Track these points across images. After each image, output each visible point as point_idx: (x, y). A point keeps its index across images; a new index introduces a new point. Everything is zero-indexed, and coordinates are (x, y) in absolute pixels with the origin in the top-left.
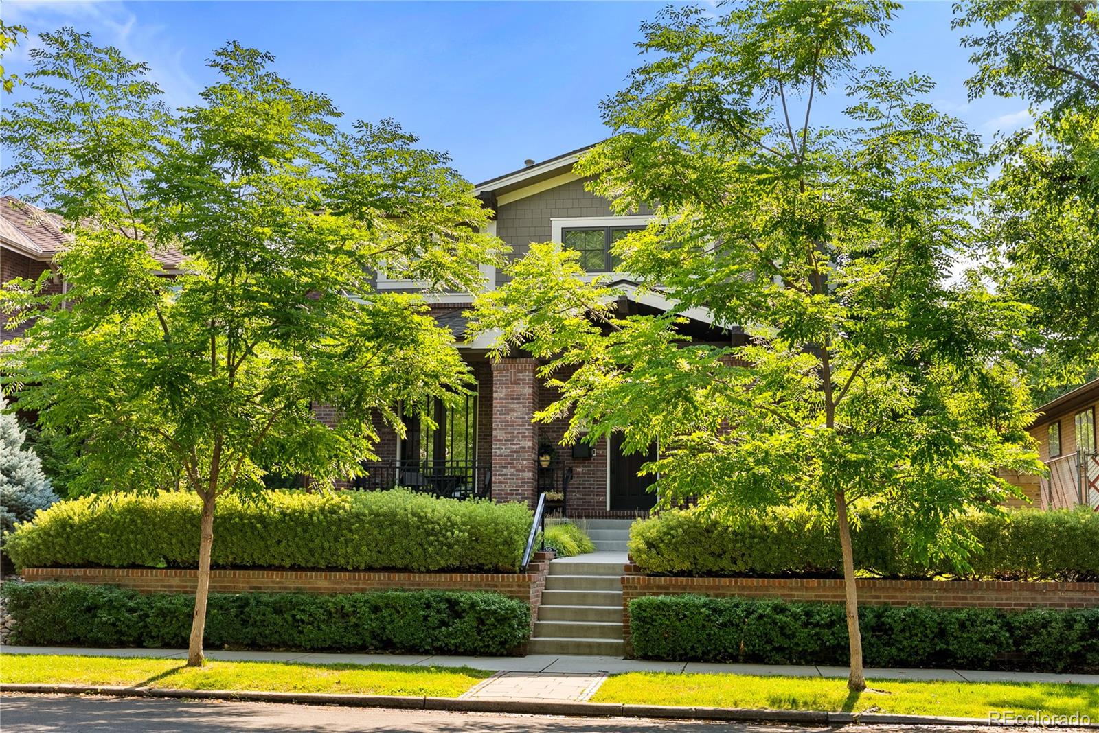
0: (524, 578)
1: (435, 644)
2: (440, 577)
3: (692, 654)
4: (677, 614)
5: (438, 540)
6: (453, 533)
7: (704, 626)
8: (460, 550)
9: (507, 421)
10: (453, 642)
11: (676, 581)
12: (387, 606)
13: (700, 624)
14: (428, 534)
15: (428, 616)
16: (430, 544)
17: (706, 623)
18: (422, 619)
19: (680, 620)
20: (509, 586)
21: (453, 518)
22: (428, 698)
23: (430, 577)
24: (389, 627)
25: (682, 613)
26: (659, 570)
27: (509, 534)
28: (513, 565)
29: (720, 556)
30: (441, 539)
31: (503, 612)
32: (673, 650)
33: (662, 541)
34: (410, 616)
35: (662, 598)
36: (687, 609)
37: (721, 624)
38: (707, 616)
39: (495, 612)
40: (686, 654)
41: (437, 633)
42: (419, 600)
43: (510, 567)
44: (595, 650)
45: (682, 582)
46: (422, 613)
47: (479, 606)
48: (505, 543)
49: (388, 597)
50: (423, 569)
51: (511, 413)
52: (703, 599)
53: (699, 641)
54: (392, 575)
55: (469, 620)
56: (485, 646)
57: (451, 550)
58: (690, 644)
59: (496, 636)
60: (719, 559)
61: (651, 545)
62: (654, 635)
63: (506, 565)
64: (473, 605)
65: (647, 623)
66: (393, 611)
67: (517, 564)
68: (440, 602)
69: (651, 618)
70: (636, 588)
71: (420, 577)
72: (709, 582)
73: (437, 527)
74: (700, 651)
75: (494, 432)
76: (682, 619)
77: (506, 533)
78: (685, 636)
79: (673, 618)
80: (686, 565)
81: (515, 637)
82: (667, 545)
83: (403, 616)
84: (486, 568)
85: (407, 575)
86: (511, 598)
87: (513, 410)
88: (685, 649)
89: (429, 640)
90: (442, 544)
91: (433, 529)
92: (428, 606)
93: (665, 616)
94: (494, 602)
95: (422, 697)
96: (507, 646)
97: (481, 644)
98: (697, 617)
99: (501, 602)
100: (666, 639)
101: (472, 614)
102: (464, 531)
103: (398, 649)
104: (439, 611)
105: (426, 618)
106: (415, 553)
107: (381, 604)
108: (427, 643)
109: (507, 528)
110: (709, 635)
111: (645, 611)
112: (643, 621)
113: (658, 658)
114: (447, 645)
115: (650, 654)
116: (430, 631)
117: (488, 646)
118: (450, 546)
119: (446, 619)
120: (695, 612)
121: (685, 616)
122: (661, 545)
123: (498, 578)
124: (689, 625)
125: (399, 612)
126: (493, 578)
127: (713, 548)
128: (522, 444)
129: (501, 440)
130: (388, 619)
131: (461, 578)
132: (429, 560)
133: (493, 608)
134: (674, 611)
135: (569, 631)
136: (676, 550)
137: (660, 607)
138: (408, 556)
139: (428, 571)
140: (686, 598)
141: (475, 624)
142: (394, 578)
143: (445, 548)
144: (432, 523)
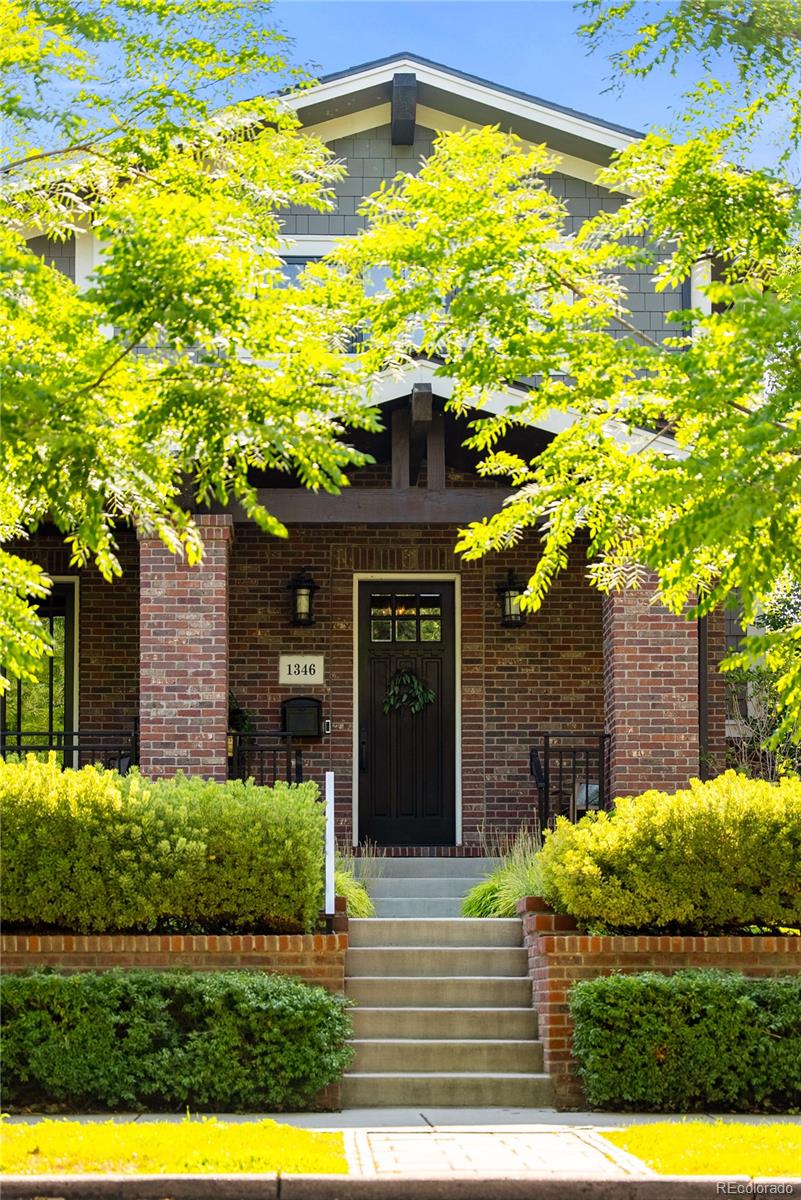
0: (331, 942)
1: (145, 1088)
2: (141, 943)
3: (715, 1096)
4: (687, 1011)
5: (138, 859)
6: (173, 845)
7: (742, 1036)
8: (189, 881)
9: (170, 648)
10: (186, 1081)
11: (666, 945)
12: (29, 1006)
13: (736, 1031)
14: (116, 846)
15: (127, 1026)
16: (122, 868)
17: (748, 1029)
18: (112, 1033)
19: (691, 1023)
20: (295, 960)
21: (169, 810)
22: (285, 1176)
23: (117, 944)
24: (38, 1052)
25: (693, 1010)
26: (629, 920)
27: (295, 845)
28: (300, 917)
29: (756, 891)
30: (146, 857)
31: (300, 1014)
32: (675, 1089)
33: (634, 859)
34: (85, 1025)
35: (648, 977)
36: (707, 1000)
37: (779, 1032)
38: (749, 1014)
39: (280, 1015)
40: (704, 1095)
41: (148, 1063)
42: (107, 990)
43: (293, 920)
44: (489, 1096)
45: (677, 946)
46: (115, 1018)
47: (246, 1001)
48: (285, 866)
49: (31, 986)
50: (101, 925)
51: (181, 632)
52: (739, 979)
53: (733, 1068)
54: (27, 940)
55: (223, 1033)
56: (258, 1090)
57: (168, 882)
58: (714, 1075)
59: (282, 1067)
60: (754, 897)
61: (607, 868)
62: (637, 1058)
63: (285, 916)
64: (231, 1000)
65: (620, 1030)
66: (45, 1015)
67: (309, 912)
68: (150, 994)
69: (629, 1020)
70: (577, 960)
71: (92, 944)
72: (735, 945)
73: (137, 830)
74: (733, 1090)
75: (143, 672)
76: (697, 1021)
77: (289, 843)
78: (702, 1058)
79: (677, 1019)
80: (684, 912)
81: (323, 1068)
82: (646, 868)
83: (70, 1027)
84: (240, 921)
85: (62, 938)
86: (313, 985)
87: (184, 625)
88: (700, 1086)
89: (131, 1079)
90: (148, 869)
91: (127, 835)
92: (125, 1004)
93: (658, 1015)
94: (277, 995)
95: (271, 1176)
96: (307, 1089)
97: (251, 1085)
98: (728, 1016)
99: (291, 992)
100: (660, 1064)
101: (229, 1019)
102: (197, 838)
103: (56, 1101)
104: (149, 1016)
105: (121, 1031)
106: (87, 890)
107: (17, 1002)
108: (128, 1087)
109: (289, 834)
110: (753, 1054)
111: (614, 1005)
112: (610, 1028)
113: (643, 1107)
114: (170, 1089)
115: (627, 1097)
116: (132, 1058)
117: (266, 1090)
118: (168, 873)
119: (167, 1033)
120: (725, 1004)
121: (703, 1013)
122: (633, 867)
123: (272, 943)
124: (712, 1034)
125: (57, 1018)
126: (260, 945)
127: (745, 871)
128: (205, 696)
129: (158, 689)
130: (36, 1034)
131: (189, 945)
132: (117, 905)
133: (276, 1004)
134: (677, 1003)
135: (422, 1058)
136: (666, 878)
137: (648, 996)
138: (68, 896)
139: (112, 930)
140: (703, 977)
141: (236, 1041)
142: (34, 945)
143: (156, 876)
144: (122, 821)
